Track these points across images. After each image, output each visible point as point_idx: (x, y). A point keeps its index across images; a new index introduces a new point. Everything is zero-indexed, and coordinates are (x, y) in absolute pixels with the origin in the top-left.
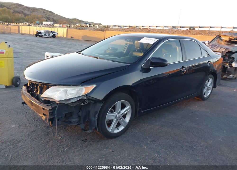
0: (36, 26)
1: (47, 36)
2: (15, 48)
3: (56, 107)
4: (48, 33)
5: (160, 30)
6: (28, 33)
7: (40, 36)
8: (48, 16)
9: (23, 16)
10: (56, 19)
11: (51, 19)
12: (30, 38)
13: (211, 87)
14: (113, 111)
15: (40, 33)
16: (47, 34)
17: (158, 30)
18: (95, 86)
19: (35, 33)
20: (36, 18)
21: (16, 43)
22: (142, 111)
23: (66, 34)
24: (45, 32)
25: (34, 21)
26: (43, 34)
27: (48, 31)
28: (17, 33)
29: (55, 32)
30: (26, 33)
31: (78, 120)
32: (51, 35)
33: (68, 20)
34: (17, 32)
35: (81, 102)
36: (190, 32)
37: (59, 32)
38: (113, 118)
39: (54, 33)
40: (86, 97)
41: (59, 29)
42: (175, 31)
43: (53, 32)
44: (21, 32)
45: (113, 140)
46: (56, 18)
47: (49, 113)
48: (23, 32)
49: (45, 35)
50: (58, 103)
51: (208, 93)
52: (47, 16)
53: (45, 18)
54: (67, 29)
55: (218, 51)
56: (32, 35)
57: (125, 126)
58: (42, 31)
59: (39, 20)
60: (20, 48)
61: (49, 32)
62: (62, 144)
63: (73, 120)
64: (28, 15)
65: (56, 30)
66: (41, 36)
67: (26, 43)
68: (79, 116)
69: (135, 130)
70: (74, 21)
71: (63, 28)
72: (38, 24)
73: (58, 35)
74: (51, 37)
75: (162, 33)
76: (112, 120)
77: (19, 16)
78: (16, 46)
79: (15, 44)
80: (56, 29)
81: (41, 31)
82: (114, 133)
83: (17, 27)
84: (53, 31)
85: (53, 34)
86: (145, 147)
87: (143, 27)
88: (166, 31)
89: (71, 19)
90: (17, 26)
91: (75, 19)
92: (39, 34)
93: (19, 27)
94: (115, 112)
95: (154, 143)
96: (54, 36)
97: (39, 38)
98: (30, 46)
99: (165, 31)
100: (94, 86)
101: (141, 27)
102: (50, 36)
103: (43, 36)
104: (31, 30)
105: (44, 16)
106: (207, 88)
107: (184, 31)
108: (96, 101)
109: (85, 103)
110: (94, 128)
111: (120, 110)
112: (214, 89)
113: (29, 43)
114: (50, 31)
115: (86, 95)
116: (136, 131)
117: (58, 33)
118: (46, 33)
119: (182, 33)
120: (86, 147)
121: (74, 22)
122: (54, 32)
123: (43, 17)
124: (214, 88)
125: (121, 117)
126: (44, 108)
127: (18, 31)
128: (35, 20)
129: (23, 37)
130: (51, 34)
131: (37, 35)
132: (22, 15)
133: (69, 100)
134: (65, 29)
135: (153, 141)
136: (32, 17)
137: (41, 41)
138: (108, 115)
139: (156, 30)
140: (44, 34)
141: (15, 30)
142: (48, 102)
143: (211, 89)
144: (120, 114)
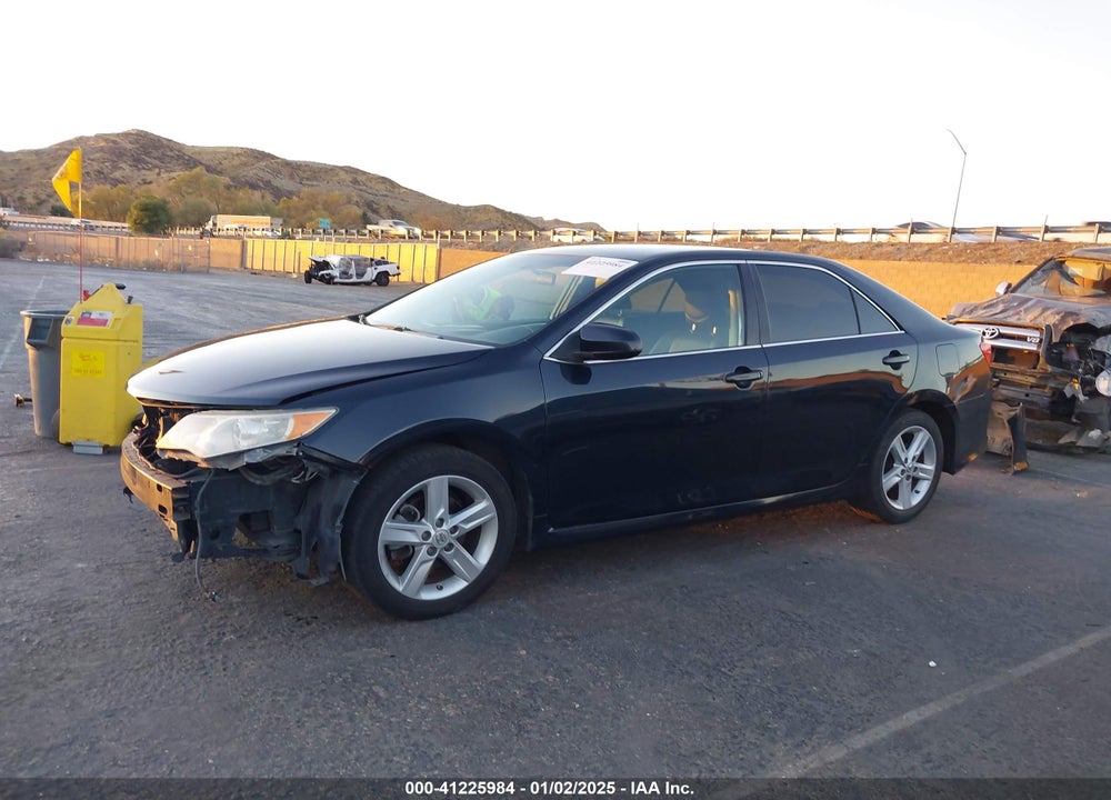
0: (310, 239)
1: (354, 279)
2: (200, 322)
3: (203, 483)
4: (357, 265)
5: (851, 244)
6: (280, 268)
7: (322, 279)
8: (371, 198)
9: (269, 198)
10: (404, 208)
11: (382, 210)
12: (278, 286)
13: (930, 466)
14: (416, 513)
15: (326, 265)
16: (353, 271)
17: (846, 244)
18: (334, 411)
19: (305, 267)
20: (320, 206)
21: (209, 306)
22: (551, 530)
23: (434, 269)
24: (346, 262)
25: (311, 219)
26: (336, 273)
27: (359, 260)
28: (235, 270)
29: (387, 263)
30: (268, 267)
31: (290, 545)
32: (371, 274)
33: (456, 209)
34: (237, 267)
35: (290, 470)
36: (999, 252)
37: (405, 263)
38: (412, 538)
39: (382, 268)
40: (295, 450)
41: (407, 247)
42: (926, 248)
43: (379, 263)
44: (249, 265)
45: (415, 625)
46: (402, 203)
47: (174, 501)
48: (258, 266)
49: (345, 274)
50: (204, 465)
51: (917, 492)
52: (366, 195)
53: (357, 204)
54: (440, 251)
55: (1030, 324)
56: (295, 276)
57: (472, 579)
58: (334, 260)
59: (332, 214)
60: (218, 323)
61: (362, 263)
62: (222, 622)
63: (272, 542)
64: (290, 194)
65: (391, 252)
66: (329, 280)
67: (253, 304)
68: (298, 532)
69: (518, 602)
70: (482, 217)
71: (420, 247)
72: (321, 231)
73: (399, 274)
74: (368, 284)
75: (861, 258)
76: (413, 547)
77: (250, 200)
78: (209, 315)
79: (206, 310)
80: (394, 247)
81: (328, 259)
82: (418, 598)
83: (237, 243)
84: (378, 258)
85: (375, 273)
86: (524, 652)
87: (773, 236)
88: (885, 249)
89: (467, 209)
90: (236, 241)
91: (485, 209)
92: (318, 272)
93: (244, 245)
94: (423, 520)
95: (566, 645)
96: (382, 279)
97: (317, 288)
98: (264, 315)
99: (878, 250)
100: (331, 412)
101: (768, 236)
102: (367, 278)
103: (336, 280)
104: (290, 256)
105: (355, 199)
106: (903, 471)
107: (966, 246)
108: (339, 468)
109: (304, 476)
110: (332, 568)
111: (442, 511)
112: (945, 476)
113: (262, 305)
114: (366, 259)
115: (299, 442)
116: (524, 606)
117: (398, 268)
118: (348, 265)
119: (959, 256)
120: (304, 637)
121: (477, 220)
122: (383, 262)
123: (349, 202)
124: (943, 473)
125: (451, 539)
126: (163, 485)
127: (239, 259)
128: (314, 214)
129: (251, 284)
130: (369, 269)
131: (309, 277)
132: (263, 197)
133: (238, 455)
134: (433, 250)
135: (568, 637)
136: (305, 201)
137: (319, 297)
138: (386, 523)
139: (833, 248)
140: (342, 269)
141: (229, 255)
142: (178, 466)
143: (931, 477)
144: (445, 527)
